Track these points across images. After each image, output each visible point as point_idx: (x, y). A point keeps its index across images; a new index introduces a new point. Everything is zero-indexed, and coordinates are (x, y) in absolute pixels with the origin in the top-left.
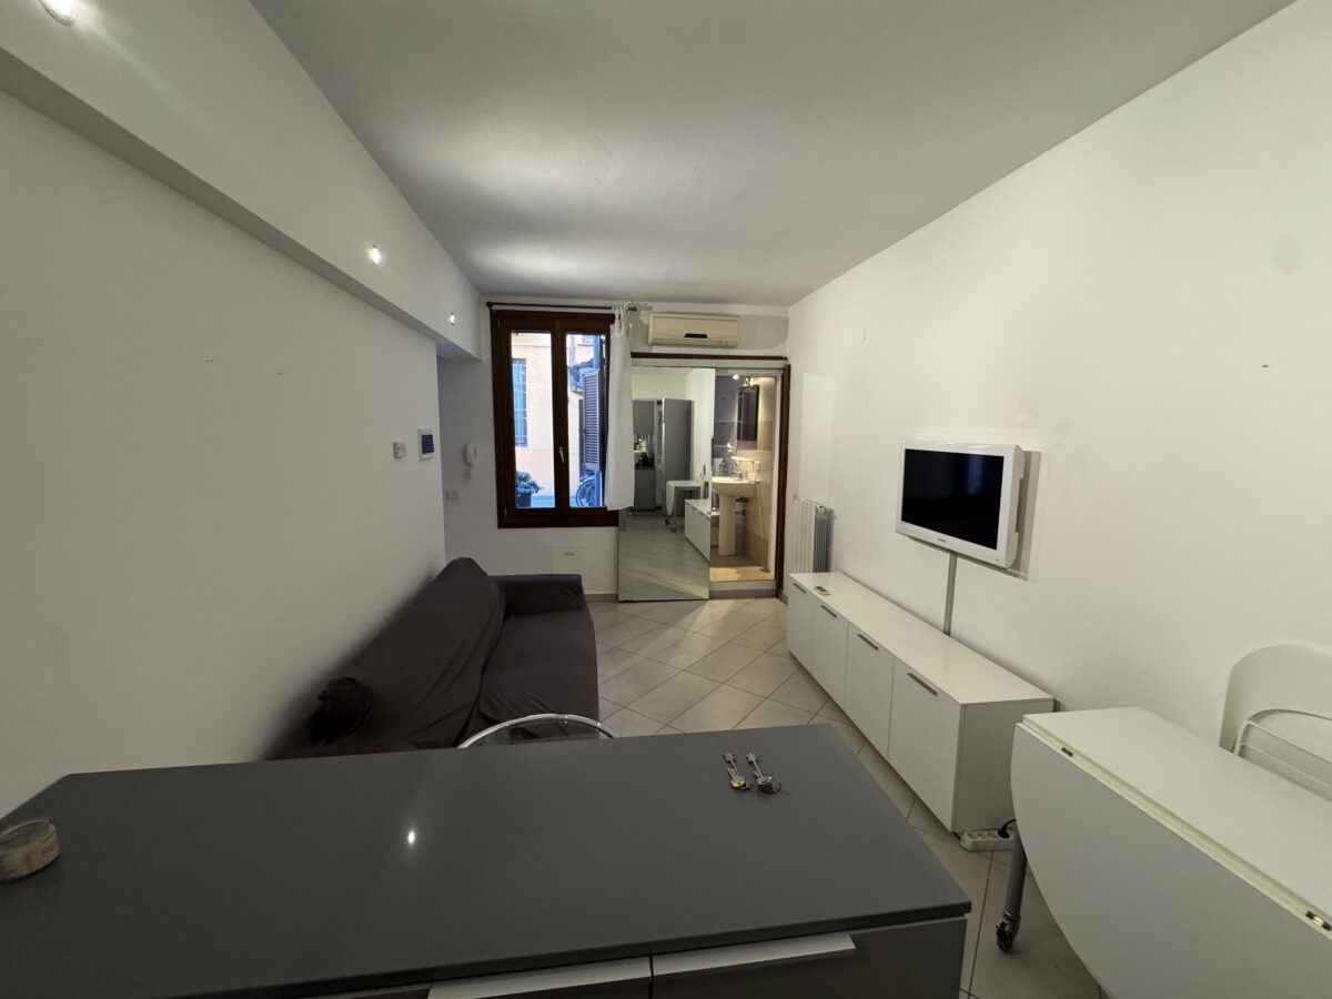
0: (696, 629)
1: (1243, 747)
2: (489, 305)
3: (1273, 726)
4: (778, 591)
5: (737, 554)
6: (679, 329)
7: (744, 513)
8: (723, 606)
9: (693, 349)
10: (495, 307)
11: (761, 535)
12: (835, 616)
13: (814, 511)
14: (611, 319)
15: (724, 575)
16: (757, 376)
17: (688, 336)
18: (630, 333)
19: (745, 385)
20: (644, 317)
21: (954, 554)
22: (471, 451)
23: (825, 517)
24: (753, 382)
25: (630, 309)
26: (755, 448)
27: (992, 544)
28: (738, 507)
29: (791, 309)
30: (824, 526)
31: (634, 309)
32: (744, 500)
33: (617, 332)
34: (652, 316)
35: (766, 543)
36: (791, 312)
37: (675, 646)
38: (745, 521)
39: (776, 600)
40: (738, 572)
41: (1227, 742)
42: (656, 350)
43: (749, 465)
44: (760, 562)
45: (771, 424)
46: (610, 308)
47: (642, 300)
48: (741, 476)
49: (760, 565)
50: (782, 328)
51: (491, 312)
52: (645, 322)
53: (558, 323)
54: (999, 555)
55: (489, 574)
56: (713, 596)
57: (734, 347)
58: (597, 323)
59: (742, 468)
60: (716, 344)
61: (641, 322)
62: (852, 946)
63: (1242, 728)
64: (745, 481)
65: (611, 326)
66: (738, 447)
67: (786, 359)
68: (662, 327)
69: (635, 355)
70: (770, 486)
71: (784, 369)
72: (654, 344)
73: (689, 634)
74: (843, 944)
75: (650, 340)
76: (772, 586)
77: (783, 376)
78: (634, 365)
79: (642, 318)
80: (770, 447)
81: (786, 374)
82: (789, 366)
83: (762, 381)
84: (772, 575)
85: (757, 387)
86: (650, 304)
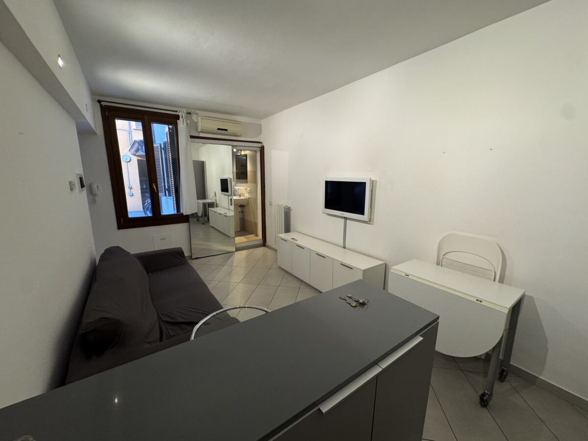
0: (237, 264)
1: (441, 264)
2: (99, 102)
3: (448, 256)
4: (264, 243)
5: (241, 230)
6: (213, 126)
7: (242, 212)
8: (244, 253)
9: (220, 137)
10: (103, 103)
11: (253, 221)
12: (303, 248)
13: (283, 208)
14: (178, 117)
15: (240, 240)
16: (244, 150)
17: (218, 129)
18: (189, 124)
19: (239, 154)
20: (194, 117)
21: (346, 218)
22: (95, 187)
23: (288, 210)
24: (243, 153)
25: (187, 113)
26: (247, 182)
27: (363, 213)
28: (240, 209)
29: (262, 121)
30: (288, 214)
31: (190, 113)
32: (242, 206)
33: (181, 125)
34: (200, 118)
35: (256, 224)
36: (263, 122)
37: (230, 273)
38: (243, 216)
39: (264, 247)
40: (245, 238)
41: (438, 264)
42: (202, 135)
43: (243, 191)
44: (254, 232)
45: (255, 172)
46: (177, 111)
47: (194, 109)
48: (240, 196)
49: (253, 234)
50: (259, 129)
51: (101, 106)
52: (196, 121)
53: (146, 117)
54: (365, 217)
55: (131, 253)
56: (237, 250)
57: (240, 136)
58: (171, 119)
59: (240, 192)
60: (232, 134)
61: (193, 120)
62: (422, 338)
63: (441, 259)
64: (242, 198)
65: (178, 121)
66: (237, 182)
67: (262, 143)
68: (205, 124)
69: (192, 137)
70: (256, 199)
71: (261, 147)
72: (201, 132)
73: (234, 267)
74: (419, 339)
75: (199, 130)
76: (261, 242)
77: (261, 151)
78: (192, 142)
79: (193, 118)
80: (255, 182)
81: (262, 150)
82: (264, 146)
83: (247, 152)
84: (260, 237)
85: (246, 156)
86: (197, 112)
